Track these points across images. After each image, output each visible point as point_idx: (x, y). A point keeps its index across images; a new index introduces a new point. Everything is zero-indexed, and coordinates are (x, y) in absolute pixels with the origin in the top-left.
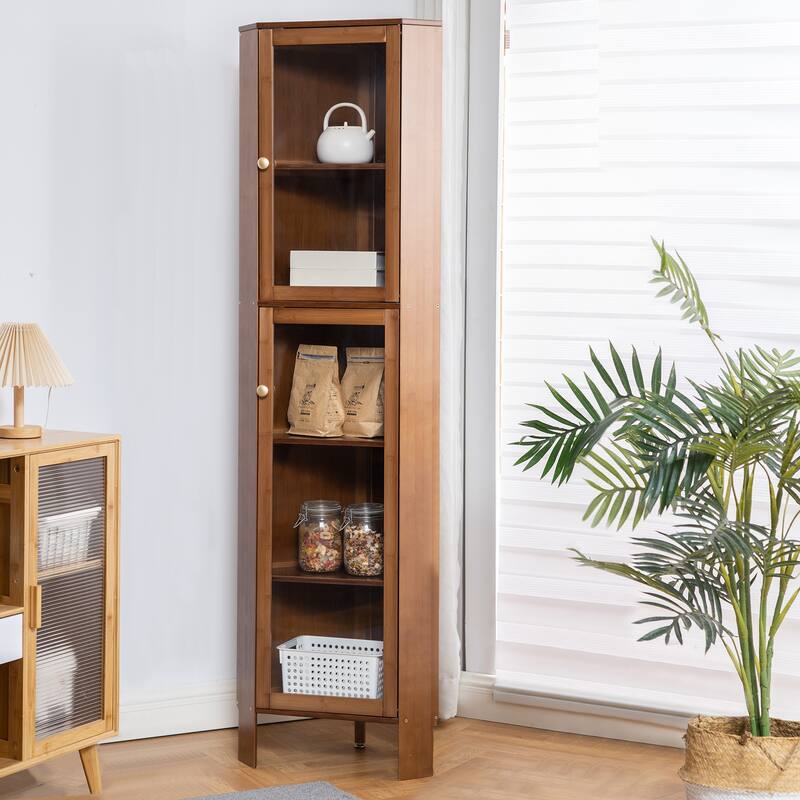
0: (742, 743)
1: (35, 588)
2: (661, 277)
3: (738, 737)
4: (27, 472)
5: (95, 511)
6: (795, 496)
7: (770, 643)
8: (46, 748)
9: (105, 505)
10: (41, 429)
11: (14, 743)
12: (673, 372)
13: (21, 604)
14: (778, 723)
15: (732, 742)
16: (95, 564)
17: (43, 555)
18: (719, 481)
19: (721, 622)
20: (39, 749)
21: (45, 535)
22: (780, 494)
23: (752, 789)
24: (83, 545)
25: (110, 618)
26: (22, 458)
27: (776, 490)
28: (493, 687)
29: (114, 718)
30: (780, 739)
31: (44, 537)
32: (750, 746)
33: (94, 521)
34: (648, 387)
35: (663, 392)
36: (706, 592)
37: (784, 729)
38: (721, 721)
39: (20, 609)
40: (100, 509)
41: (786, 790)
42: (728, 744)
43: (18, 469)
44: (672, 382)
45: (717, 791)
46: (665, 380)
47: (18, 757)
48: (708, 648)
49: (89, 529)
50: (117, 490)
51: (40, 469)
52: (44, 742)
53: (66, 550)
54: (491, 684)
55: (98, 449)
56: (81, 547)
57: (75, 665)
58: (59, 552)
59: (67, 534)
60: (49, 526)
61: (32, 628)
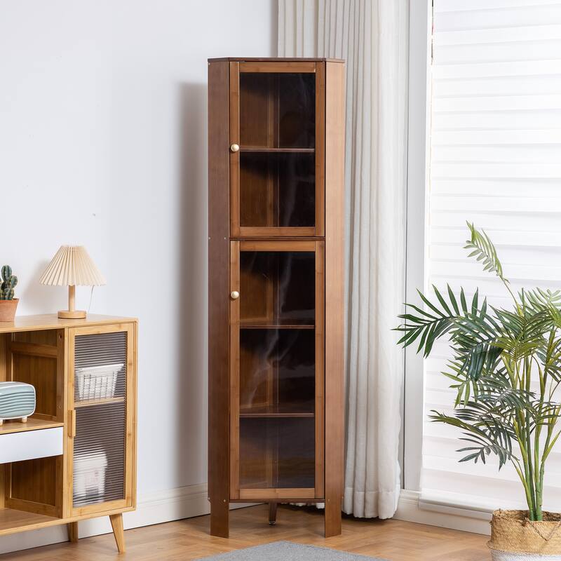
0: (523, 525)
1: (72, 411)
2: (472, 244)
3: (521, 521)
4: (66, 338)
5: (119, 366)
6: (556, 379)
7: (542, 466)
8: (81, 513)
9: (125, 362)
10: (85, 313)
11: (58, 508)
12: (485, 302)
13: (63, 422)
14: (547, 514)
15: (518, 524)
16: (120, 400)
17: (81, 393)
18: (512, 368)
19: (511, 452)
20: (75, 512)
21: (82, 379)
22: (545, 375)
23: (529, 553)
24: (111, 388)
25: (130, 435)
26: (63, 330)
27: (543, 373)
28: (419, 500)
29: (133, 499)
30: (546, 523)
31: (81, 381)
32: (528, 527)
33: (119, 372)
34: (470, 311)
35: (478, 315)
36: (502, 434)
37: (550, 517)
38: (513, 513)
39: (62, 424)
40: (123, 365)
41: (549, 553)
42: (515, 526)
43: (61, 337)
44: (484, 308)
45: (508, 554)
46: (480, 307)
47: (60, 516)
48: (500, 467)
49: (115, 378)
50: (135, 353)
51: (77, 337)
52: (80, 508)
53: (98, 389)
54: (417, 497)
55: (120, 327)
56: (109, 388)
57: (106, 462)
58: (92, 390)
59: (98, 379)
60: (84, 373)
61: (71, 437)
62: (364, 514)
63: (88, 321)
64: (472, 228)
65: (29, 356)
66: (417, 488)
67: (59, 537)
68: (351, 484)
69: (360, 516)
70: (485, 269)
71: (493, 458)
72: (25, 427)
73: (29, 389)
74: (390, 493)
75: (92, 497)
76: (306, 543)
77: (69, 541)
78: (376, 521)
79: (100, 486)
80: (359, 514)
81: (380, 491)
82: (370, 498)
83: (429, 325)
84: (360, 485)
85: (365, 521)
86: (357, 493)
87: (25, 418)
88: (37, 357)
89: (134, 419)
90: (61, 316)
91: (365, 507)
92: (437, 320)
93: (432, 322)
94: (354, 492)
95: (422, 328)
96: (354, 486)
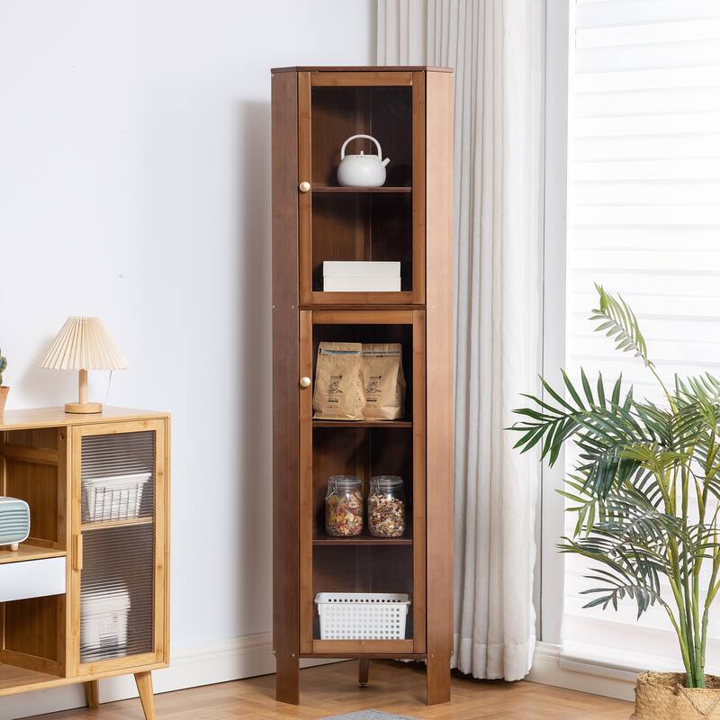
0: (675, 693)
1: (77, 536)
2: (601, 314)
3: (673, 688)
4: (69, 440)
5: (145, 476)
7: (706, 613)
8: (91, 670)
9: (153, 470)
10: (101, 406)
11: (61, 664)
13: (65, 550)
14: (713, 678)
15: (668, 692)
16: (146, 521)
17: (92, 512)
20: (84, 669)
21: (93, 493)
22: (705, 493)
24: (135, 504)
25: (160, 567)
26: (64, 428)
28: (559, 656)
29: (165, 652)
31: (92, 495)
32: (682, 696)
33: (145, 484)
38: (666, 676)
39: (64, 553)
40: (150, 474)
42: (664, 695)
43: (63, 438)
47: (63, 675)
48: (639, 615)
49: (140, 491)
50: (167, 460)
51: (84, 438)
52: (90, 665)
53: (115, 507)
54: (557, 652)
55: (145, 424)
56: (132, 505)
57: (129, 603)
58: (107, 508)
59: (116, 494)
60: (96, 486)
61: (76, 570)
62: (486, 674)
63: (105, 416)
64: (601, 291)
65: (24, 463)
66: (557, 640)
67: (73, 701)
68: (470, 633)
69: (481, 677)
70: (619, 347)
71: (629, 604)
72: (15, 557)
73: (21, 506)
74: (519, 647)
75: (109, 650)
76: (398, 714)
77: (87, 706)
78: (501, 683)
79: (120, 634)
80: (479, 674)
81: (506, 644)
82: (494, 654)
83: (555, 423)
84: (480, 636)
85: (487, 683)
86: (476, 645)
87: (15, 545)
88: (34, 465)
89: (166, 546)
90: (69, 411)
91: (487, 665)
92: (566, 416)
93: (558, 419)
94: (473, 643)
95: (546, 426)
96: (472, 637)
